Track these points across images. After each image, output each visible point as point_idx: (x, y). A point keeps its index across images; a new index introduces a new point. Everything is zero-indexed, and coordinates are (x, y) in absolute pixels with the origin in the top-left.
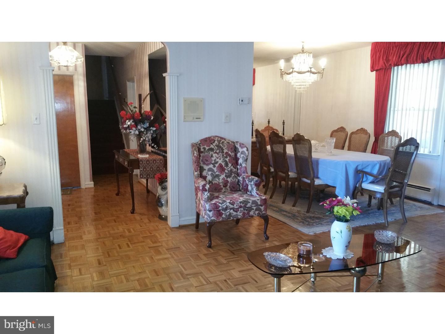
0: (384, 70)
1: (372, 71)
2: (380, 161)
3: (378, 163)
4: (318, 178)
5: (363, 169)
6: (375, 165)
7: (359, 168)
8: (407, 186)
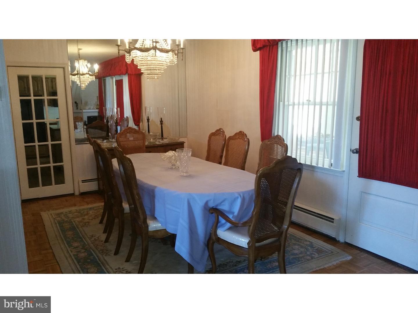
0: (268, 47)
1: (255, 50)
2: (244, 193)
3: (239, 197)
4: (154, 218)
5: (217, 205)
6: (236, 199)
7: (211, 205)
8: (295, 208)
